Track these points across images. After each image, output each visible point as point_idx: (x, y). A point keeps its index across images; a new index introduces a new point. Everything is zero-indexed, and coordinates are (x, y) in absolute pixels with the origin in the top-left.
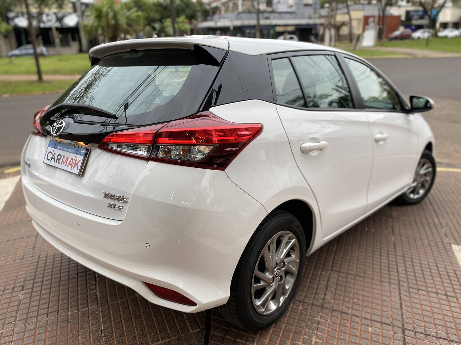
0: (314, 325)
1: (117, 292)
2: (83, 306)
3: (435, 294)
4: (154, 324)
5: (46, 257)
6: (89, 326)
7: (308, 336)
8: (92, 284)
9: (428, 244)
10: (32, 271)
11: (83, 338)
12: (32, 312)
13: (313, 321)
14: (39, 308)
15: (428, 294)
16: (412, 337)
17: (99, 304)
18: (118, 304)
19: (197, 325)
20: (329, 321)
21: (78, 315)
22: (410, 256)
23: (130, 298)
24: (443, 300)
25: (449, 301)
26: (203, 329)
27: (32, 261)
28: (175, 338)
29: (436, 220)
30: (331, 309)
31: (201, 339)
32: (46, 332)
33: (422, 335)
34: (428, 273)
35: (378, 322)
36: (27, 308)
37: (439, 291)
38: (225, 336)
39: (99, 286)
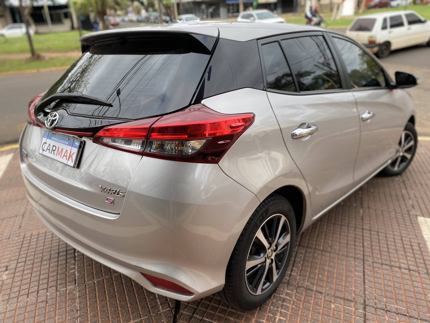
0: (279, 302)
1: (94, 271)
2: (62, 286)
3: (398, 269)
4: (127, 303)
5: (31, 236)
6: (66, 306)
7: (272, 314)
8: (72, 263)
9: (394, 216)
10: (16, 250)
11: (59, 319)
12: (14, 292)
13: (278, 299)
14: (20, 288)
15: (391, 268)
16: (373, 313)
17: (77, 283)
18: (95, 283)
19: (167, 304)
20: (294, 297)
21: (56, 295)
22: (376, 230)
23: (106, 277)
24: (406, 274)
25: (411, 275)
26: (172, 308)
27: (17, 241)
28: (146, 317)
29: (404, 192)
30: (297, 286)
31: (170, 319)
32: (25, 313)
33: (382, 311)
34: (393, 247)
35: (340, 298)
36: (9, 288)
37: (403, 265)
38: (193, 315)
39: (78, 265)
